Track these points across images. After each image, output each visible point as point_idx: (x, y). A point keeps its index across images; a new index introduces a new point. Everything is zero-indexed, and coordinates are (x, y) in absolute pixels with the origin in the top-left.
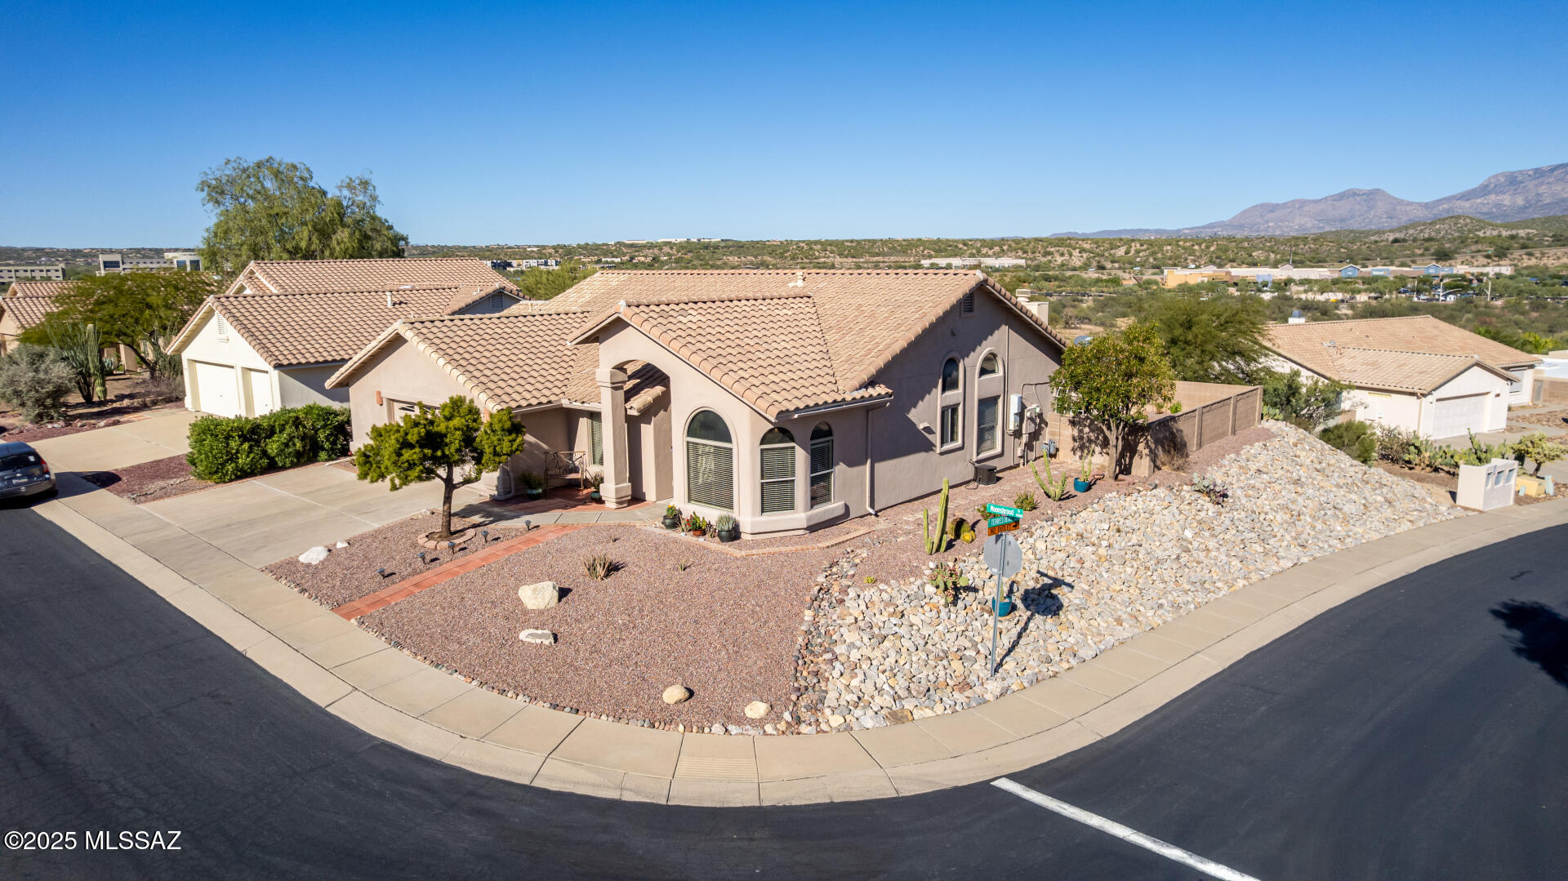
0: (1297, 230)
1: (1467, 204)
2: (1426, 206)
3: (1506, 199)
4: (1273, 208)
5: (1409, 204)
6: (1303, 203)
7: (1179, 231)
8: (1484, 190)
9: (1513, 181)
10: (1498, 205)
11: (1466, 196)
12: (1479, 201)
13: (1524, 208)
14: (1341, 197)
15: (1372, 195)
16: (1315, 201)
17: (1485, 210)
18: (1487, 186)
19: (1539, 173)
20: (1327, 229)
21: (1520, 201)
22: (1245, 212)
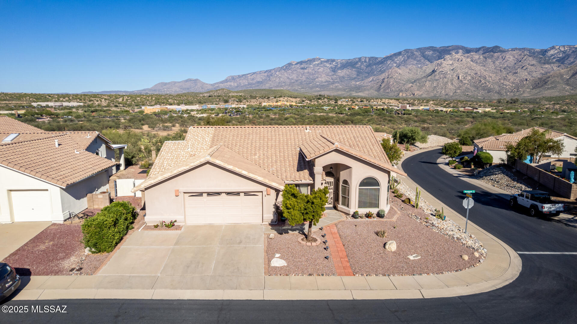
0: (174, 92)
1: (223, 85)
2: (212, 85)
3: (232, 84)
4: (165, 84)
5: (207, 84)
6: (175, 83)
7: (133, 91)
8: (226, 81)
9: (233, 78)
10: (230, 86)
11: (222, 82)
12: (225, 84)
13: (237, 87)
14: (187, 81)
15: (196, 81)
16: (179, 82)
17: (227, 87)
18: (227, 80)
19: (239, 77)
20: (184, 92)
21: (236, 85)
22: (156, 85)
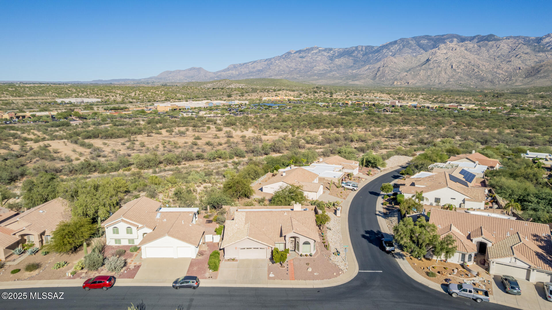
0: (179, 80)
1: (225, 73)
2: (214, 73)
3: (234, 72)
4: (171, 72)
5: (210, 72)
6: (180, 71)
7: (140, 80)
8: (228, 69)
9: (235, 67)
10: (232, 74)
11: (224, 71)
12: (227, 72)
13: (238, 75)
14: (191, 69)
15: (199, 69)
16: (183, 71)
17: (229, 75)
19: (241, 65)
21: (237, 73)
22: (162, 73)
